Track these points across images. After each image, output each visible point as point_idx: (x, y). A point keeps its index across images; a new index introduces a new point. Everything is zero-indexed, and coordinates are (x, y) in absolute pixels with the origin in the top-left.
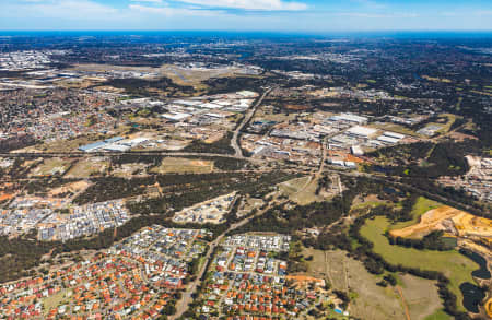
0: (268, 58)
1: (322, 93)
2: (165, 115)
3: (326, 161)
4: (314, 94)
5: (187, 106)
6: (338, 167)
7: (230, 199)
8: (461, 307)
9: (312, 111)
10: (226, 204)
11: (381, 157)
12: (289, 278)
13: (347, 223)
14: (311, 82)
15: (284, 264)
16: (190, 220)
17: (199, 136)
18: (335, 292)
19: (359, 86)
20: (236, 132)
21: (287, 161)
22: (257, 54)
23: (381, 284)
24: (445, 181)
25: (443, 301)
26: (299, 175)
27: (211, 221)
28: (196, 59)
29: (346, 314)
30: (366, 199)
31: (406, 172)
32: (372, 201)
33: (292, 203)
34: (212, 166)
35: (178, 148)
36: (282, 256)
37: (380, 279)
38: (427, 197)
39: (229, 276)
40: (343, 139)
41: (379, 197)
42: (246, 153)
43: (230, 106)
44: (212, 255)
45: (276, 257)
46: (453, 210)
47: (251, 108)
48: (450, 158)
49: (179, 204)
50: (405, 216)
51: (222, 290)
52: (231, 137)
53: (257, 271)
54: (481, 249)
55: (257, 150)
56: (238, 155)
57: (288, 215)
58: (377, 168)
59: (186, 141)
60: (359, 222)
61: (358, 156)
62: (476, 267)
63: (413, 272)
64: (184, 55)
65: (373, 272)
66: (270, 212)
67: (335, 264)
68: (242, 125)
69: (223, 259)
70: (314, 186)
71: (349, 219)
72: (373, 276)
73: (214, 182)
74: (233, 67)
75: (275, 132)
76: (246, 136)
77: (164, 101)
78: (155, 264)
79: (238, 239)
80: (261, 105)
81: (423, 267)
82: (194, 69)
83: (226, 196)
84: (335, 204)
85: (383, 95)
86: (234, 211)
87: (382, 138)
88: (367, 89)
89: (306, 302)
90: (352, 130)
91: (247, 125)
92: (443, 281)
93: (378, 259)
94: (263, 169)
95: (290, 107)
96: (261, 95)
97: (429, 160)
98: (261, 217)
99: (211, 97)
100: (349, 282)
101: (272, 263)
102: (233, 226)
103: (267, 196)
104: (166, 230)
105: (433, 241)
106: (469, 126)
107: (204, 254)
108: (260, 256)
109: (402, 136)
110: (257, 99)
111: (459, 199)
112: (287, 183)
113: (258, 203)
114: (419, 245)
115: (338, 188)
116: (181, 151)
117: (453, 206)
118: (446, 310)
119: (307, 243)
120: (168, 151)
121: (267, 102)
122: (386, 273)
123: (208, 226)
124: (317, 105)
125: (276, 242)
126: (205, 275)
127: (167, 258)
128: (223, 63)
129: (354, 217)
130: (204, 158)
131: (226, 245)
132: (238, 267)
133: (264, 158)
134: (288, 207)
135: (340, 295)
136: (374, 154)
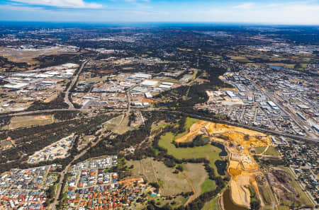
0: (81, 40)
1: (121, 62)
2: (6, 86)
3: (131, 104)
4: (116, 62)
5: (24, 77)
6: (139, 107)
7: (70, 139)
8: (217, 175)
9: (117, 74)
10: (68, 143)
11: (163, 97)
12: (120, 182)
13: (150, 141)
14: (112, 55)
15: (115, 174)
16: (42, 159)
17: (38, 98)
18: (150, 184)
19: (143, 56)
20: (67, 93)
21: (106, 108)
22: (72, 38)
23: (176, 172)
24: (198, 107)
25: (207, 173)
26: (116, 115)
27: (59, 157)
28: (26, 43)
29: (159, 195)
30: (158, 124)
31: (178, 104)
32: (163, 124)
33: (114, 134)
34: (53, 118)
35: (22, 109)
36: (114, 169)
37: (174, 170)
38: (190, 117)
39: (79, 192)
40: (138, 89)
41: (166, 122)
42: (76, 106)
43: (59, 75)
44: (64, 181)
45: (110, 172)
46: (205, 122)
47: (75, 75)
48: (198, 93)
49: (31, 150)
50: (181, 130)
51: (75, 203)
52: (64, 97)
53: (98, 183)
54: (221, 140)
55: (85, 103)
56: (71, 108)
57: (113, 142)
58: (161, 104)
59: (28, 104)
60: (157, 138)
61: (150, 98)
62: (221, 151)
63: (191, 161)
64: (15, 40)
65: (170, 166)
66: (100, 142)
67: (147, 167)
68: (70, 87)
69: (73, 181)
70: (127, 121)
71: (151, 138)
72: (170, 169)
73: (56, 129)
74: (56, 47)
75: (95, 90)
76: (75, 94)
77: (4, 75)
78: (18, 198)
79: (81, 165)
80: (82, 72)
81: (196, 157)
82: (25, 50)
83: (67, 138)
84: (141, 130)
85: (158, 60)
86: (75, 147)
87: (161, 86)
88: (148, 57)
89: (134, 195)
90: (143, 83)
91: (74, 86)
92: (206, 162)
93: (171, 158)
94: (91, 115)
95: (102, 72)
96: (81, 66)
97: (189, 96)
98: (95, 147)
99: (44, 70)
100: (157, 176)
101: (107, 176)
102: (76, 158)
103: (97, 133)
104: (23, 171)
105: (198, 141)
106: (205, 75)
107: (58, 182)
108: (99, 173)
109: (172, 84)
110: (79, 68)
111: (206, 115)
112: (109, 122)
113: (91, 138)
114: (191, 145)
115: (141, 120)
116: (26, 111)
117: (204, 119)
118: (211, 178)
119: (128, 158)
120: (13, 112)
121: (86, 70)
122: (177, 165)
123: (56, 161)
124: (119, 69)
125: (108, 162)
126: (61, 196)
127: (28, 191)
128: (48, 44)
129: (154, 136)
130: (46, 114)
131: (73, 171)
132: (85, 184)
133: (90, 107)
134: (113, 137)
135: (154, 185)
136: (158, 96)
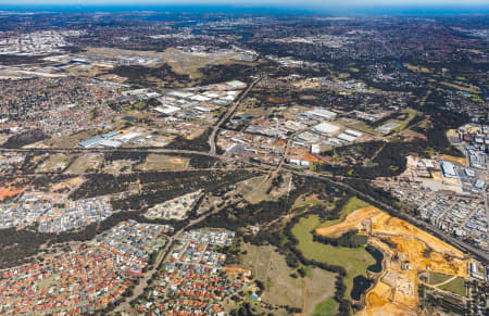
0: (266, 40)
1: (306, 84)
2: (158, 109)
3: (285, 161)
4: (297, 85)
5: (179, 98)
6: (294, 166)
7: (195, 196)
8: (347, 295)
9: (289, 105)
10: (191, 202)
11: (335, 156)
12: (224, 269)
13: (284, 222)
14: (298, 70)
15: (223, 257)
16: (159, 216)
17: (183, 132)
18: (256, 281)
19: (342, 75)
20: (216, 128)
21: (252, 160)
22: (257, 35)
23: (294, 276)
24: (381, 182)
25: (335, 290)
26: (258, 174)
27: (174, 217)
28: (199, 42)
29: (259, 299)
30: (307, 198)
31: (350, 173)
32: (313, 200)
33: (245, 202)
34: (187, 164)
35: (162, 144)
36: (224, 250)
37: (294, 271)
38: (359, 197)
39: (179, 266)
40: (307, 136)
41: (319, 198)
42: (220, 151)
43: (218, 98)
44: (170, 248)
45: (219, 251)
46: (375, 210)
47: (235, 101)
49: (153, 200)
50: (334, 216)
51: (171, 278)
52: (210, 134)
53: (202, 262)
54: (384, 246)
55: (229, 148)
56: (212, 153)
57: (239, 212)
58: (327, 168)
59: (171, 138)
60: (295, 220)
61: (315, 155)
62: (373, 261)
63: (322, 266)
64: (190, 37)
65: (290, 266)
66: (224, 211)
67: (263, 258)
68: (223, 120)
69: (178, 252)
70: (268, 185)
71: (288, 217)
72: (289, 268)
73: (186, 179)
74: (231, 52)
75: (251, 129)
76: (223, 132)
77: (159, 92)
78: (125, 255)
79: (193, 234)
80: (246, 97)
81: (330, 262)
82: (194, 54)
83: (193, 194)
84: (279, 203)
85: (360, 87)
86: (196, 208)
87: (343, 136)
88: (348, 79)
89: (232, 289)
90: (319, 127)
91: (227, 120)
92: (342, 273)
93: (299, 254)
94: (230, 167)
95: (271, 99)
96: (248, 86)
97: (373, 161)
98: (216, 214)
99: (203, 88)
100: (269, 273)
101: (214, 257)
102: (192, 222)
103: (226, 195)
104: (138, 225)
105: (349, 239)
106: (423, 125)
107: (164, 247)
108: (207, 249)
109: (359, 134)
110: (245, 89)
111: (384, 200)
112: (246, 182)
113: (217, 201)
114: (334, 242)
115: (288, 187)
116: (165, 147)
117: (377, 205)
118: (335, 298)
119: (246, 239)
120: (152, 148)
121: (251, 94)
122: (301, 266)
123: (171, 222)
124: (298, 98)
125: (222, 238)
126: (160, 266)
127: (135, 249)
128: (224, 46)
129: (292, 216)
130: (183, 155)
131: (183, 240)
132: (188, 259)
133: (233, 156)
134: (241, 205)
135: (259, 284)
136: (328, 153)
